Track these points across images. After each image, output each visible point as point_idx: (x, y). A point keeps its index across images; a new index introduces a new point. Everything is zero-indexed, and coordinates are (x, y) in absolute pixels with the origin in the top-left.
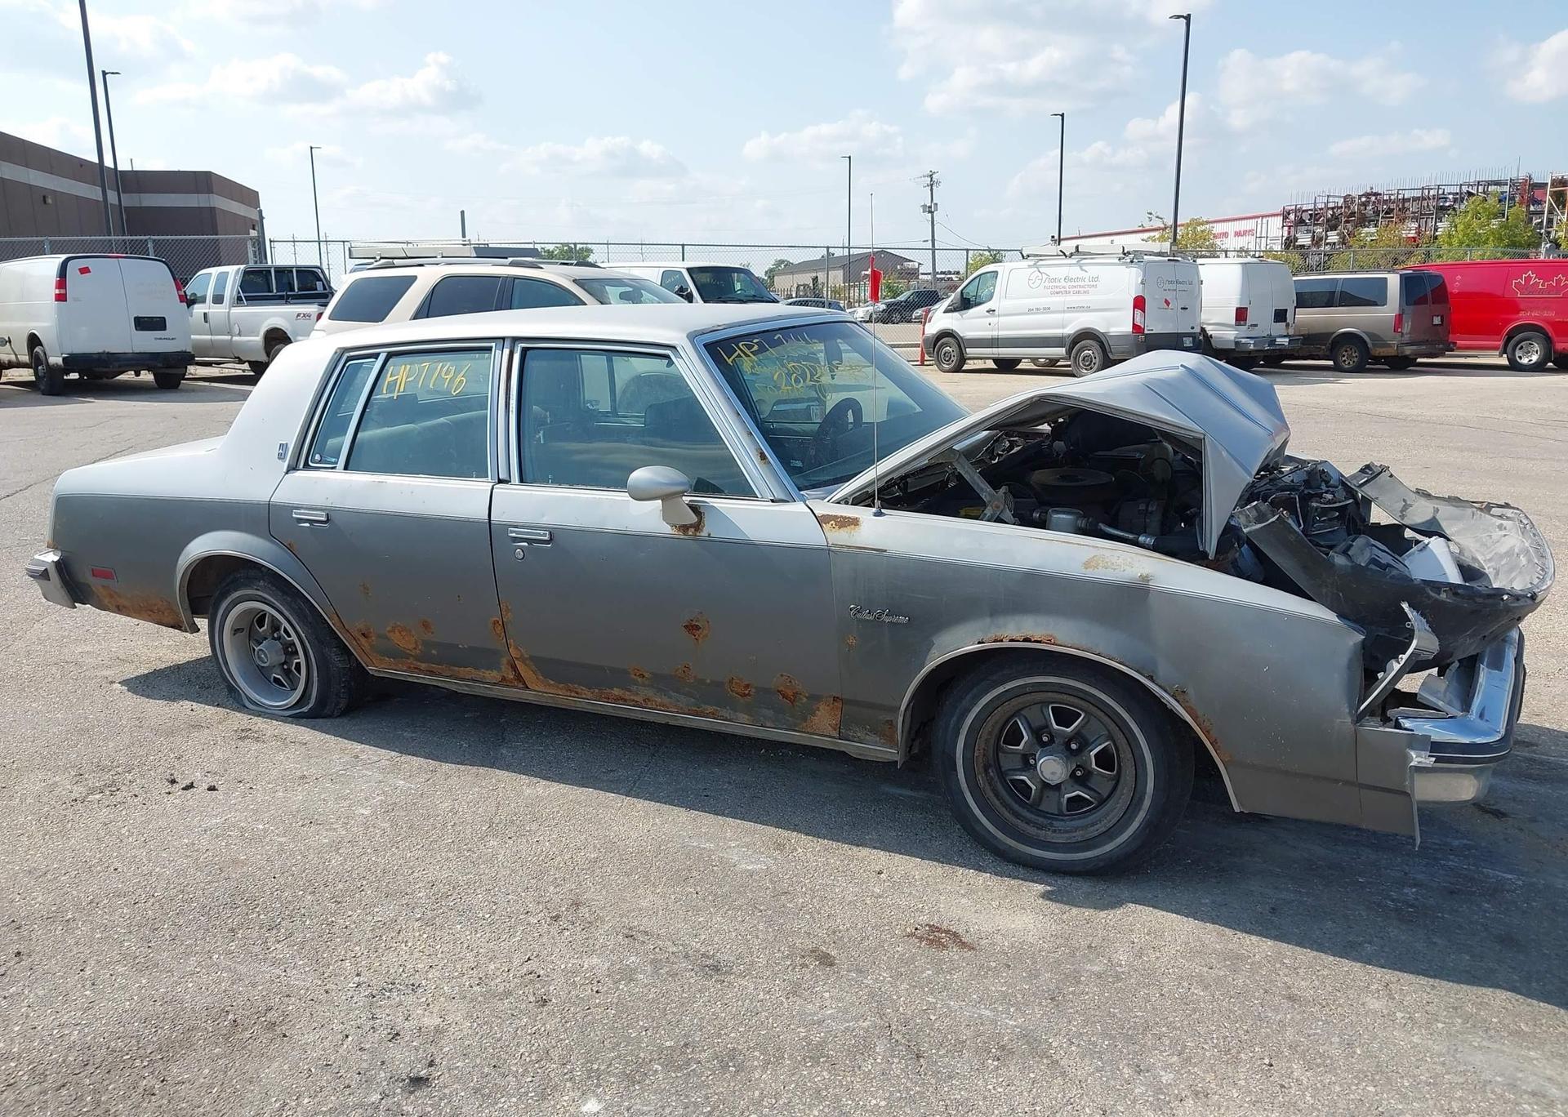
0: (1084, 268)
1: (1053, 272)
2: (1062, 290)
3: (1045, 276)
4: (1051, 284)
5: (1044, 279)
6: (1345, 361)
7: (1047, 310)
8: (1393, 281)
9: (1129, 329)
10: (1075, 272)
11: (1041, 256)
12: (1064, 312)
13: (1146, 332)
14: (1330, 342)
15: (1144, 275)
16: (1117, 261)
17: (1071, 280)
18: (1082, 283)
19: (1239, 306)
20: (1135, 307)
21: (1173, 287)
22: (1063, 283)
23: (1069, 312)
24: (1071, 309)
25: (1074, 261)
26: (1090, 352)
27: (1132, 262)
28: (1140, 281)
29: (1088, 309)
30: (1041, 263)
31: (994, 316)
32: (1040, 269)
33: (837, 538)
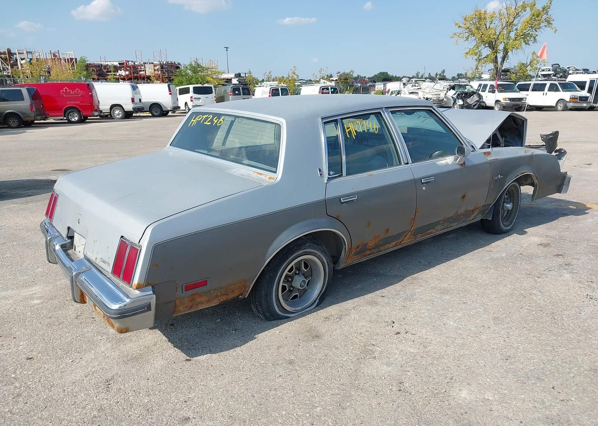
6: (12, 124)
33: (489, 158)
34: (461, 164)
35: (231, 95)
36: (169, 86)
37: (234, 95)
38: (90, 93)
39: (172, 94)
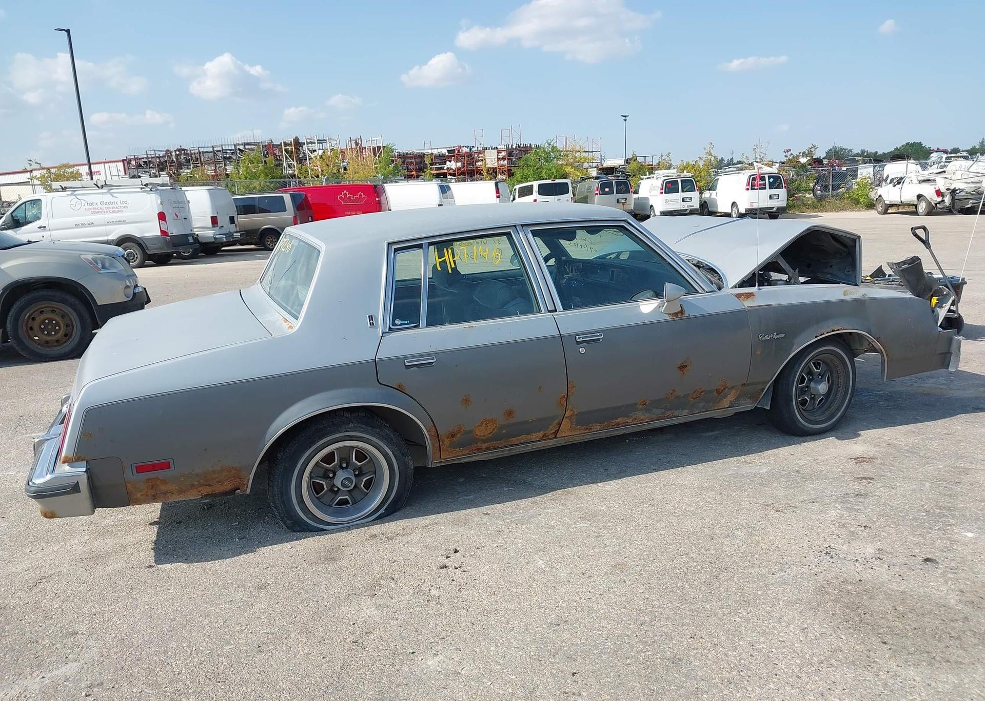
0: (114, 195)
1: (90, 199)
2: (100, 210)
3: (83, 202)
4: (90, 207)
5: (83, 205)
6: (269, 244)
7: (91, 224)
8: (287, 197)
9: (159, 233)
10: (107, 198)
11: (74, 188)
12: (105, 225)
13: (170, 235)
14: (259, 234)
15: (161, 197)
16: (139, 190)
17: (106, 204)
18: (116, 206)
19: (212, 215)
20: (159, 220)
21: (177, 205)
22: (100, 206)
23: (109, 225)
24: (110, 223)
25: (105, 191)
26: (131, 250)
27: (151, 190)
28: (159, 203)
29: (124, 222)
30: (76, 193)
31: (45, 230)
32: (78, 197)
33: (748, 304)
34: (675, 313)
35: (597, 194)
36: (496, 184)
37: (602, 194)
38: (377, 199)
39: (501, 196)
